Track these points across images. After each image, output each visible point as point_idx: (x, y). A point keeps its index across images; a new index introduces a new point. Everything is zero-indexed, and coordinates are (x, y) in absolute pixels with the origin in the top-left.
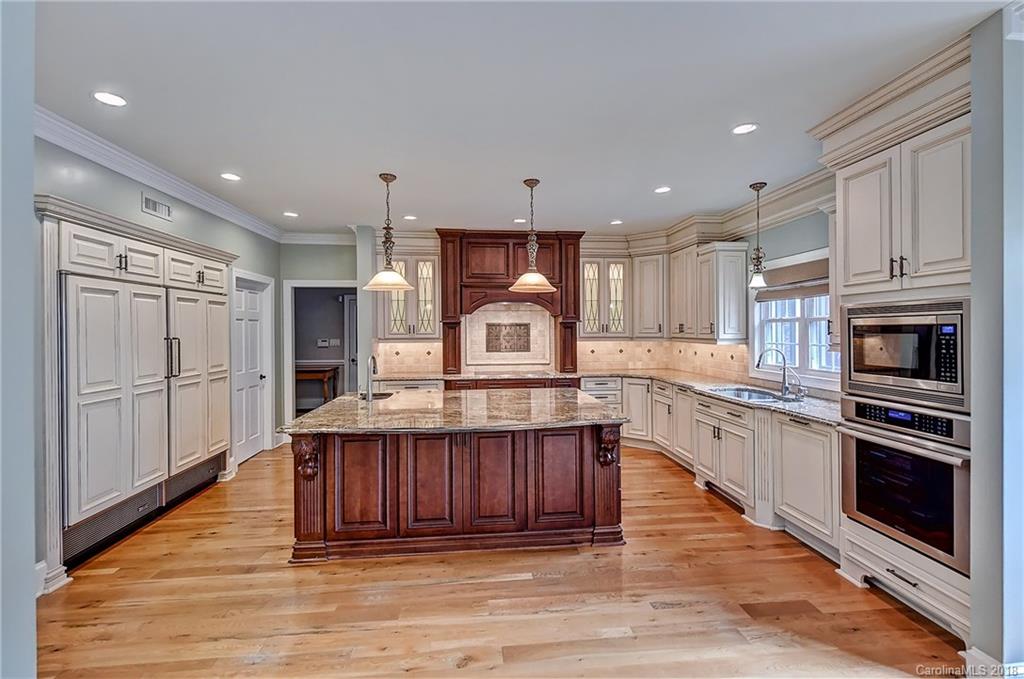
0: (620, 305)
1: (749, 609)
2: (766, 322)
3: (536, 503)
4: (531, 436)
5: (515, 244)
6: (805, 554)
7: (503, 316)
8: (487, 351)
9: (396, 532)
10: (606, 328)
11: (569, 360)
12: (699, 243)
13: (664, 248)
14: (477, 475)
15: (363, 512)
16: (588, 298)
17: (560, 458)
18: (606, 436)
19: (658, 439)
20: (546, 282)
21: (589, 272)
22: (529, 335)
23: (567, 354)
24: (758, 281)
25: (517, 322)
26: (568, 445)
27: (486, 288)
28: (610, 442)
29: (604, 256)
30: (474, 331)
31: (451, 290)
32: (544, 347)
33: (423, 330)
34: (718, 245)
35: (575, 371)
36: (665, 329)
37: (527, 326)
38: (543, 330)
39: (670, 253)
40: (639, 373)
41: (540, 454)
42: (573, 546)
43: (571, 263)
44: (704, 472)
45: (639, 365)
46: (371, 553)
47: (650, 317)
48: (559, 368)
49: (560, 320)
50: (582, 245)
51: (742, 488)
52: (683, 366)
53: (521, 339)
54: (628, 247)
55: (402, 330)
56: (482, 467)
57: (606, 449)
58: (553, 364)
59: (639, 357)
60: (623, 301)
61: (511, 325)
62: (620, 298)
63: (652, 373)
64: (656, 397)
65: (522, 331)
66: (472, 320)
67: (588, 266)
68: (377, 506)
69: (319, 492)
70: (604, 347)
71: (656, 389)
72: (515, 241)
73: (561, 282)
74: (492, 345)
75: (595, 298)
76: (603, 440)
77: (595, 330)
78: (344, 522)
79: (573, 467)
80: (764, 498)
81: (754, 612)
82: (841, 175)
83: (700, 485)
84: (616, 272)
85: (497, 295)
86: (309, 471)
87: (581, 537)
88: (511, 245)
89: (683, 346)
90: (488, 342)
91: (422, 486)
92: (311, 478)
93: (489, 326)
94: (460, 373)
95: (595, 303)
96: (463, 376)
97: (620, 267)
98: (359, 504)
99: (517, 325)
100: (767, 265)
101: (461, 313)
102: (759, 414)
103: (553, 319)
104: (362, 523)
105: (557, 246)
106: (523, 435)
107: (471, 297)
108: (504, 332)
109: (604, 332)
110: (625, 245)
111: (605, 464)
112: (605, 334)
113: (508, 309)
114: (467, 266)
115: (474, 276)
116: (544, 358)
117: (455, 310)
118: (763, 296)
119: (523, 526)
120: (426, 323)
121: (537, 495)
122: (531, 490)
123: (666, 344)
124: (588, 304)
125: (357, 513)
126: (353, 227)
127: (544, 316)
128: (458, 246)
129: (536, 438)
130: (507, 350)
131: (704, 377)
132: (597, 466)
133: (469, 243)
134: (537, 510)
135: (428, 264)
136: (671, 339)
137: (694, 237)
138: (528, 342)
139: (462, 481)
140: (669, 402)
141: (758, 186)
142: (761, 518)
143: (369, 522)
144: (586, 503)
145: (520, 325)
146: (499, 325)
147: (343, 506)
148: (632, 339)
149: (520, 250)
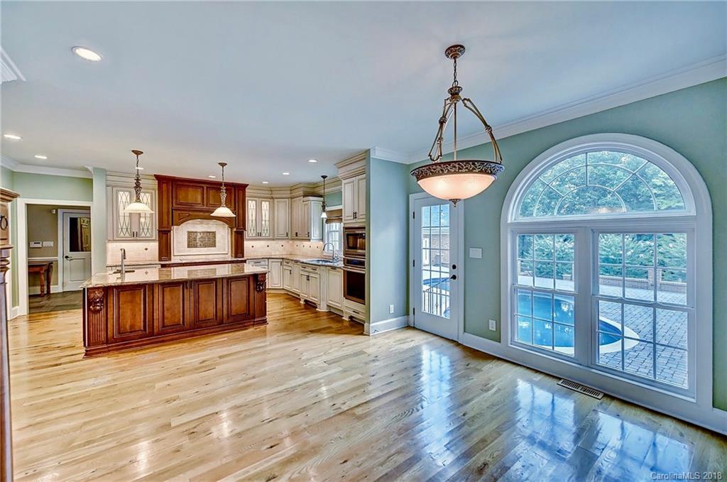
0: (267, 223)
1: (310, 331)
2: (330, 232)
3: (228, 311)
4: (225, 281)
5: (207, 188)
6: (335, 316)
7: (198, 227)
8: (188, 247)
9: (152, 334)
10: (260, 234)
11: (239, 251)
12: (304, 196)
13: (289, 196)
14: (197, 302)
15: (132, 326)
16: (250, 218)
17: (239, 291)
18: (260, 279)
19: (286, 287)
20: (231, 212)
21: (251, 205)
22: (215, 238)
23: (238, 249)
24: (324, 215)
25: (209, 230)
26: (243, 285)
27: (190, 211)
28: (262, 281)
29: (259, 198)
30: (179, 235)
31: (165, 210)
32: (225, 244)
33: (143, 235)
34: (311, 198)
35: (243, 257)
36: (289, 235)
37: (214, 233)
38: (224, 236)
39: (292, 198)
40: (278, 257)
41: (229, 290)
42: (245, 328)
43: (241, 200)
44: (304, 296)
45: (277, 253)
46: (136, 346)
47: (282, 228)
48: (234, 255)
49: (235, 230)
50: (247, 190)
51: (316, 298)
52: (298, 253)
53: (210, 240)
54: (272, 193)
55: (127, 235)
56: (200, 297)
57: (260, 285)
58: (230, 254)
59: (278, 248)
60: (269, 221)
61: (204, 232)
62: (267, 219)
63: (284, 257)
64: (285, 267)
65: (211, 235)
66: (177, 229)
67: (250, 202)
68: (140, 322)
69: (103, 319)
70: (260, 245)
71: (285, 264)
72: (208, 186)
73: (235, 210)
74: (191, 244)
75: (254, 218)
76: (258, 281)
77: (254, 235)
78: (119, 333)
79: (245, 294)
80: (323, 300)
81: (312, 332)
82: (344, 182)
83: (302, 302)
84: (265, 205)
85: (196, 216)
86: (98, 308)
87: (249, 324)
88: (205, 188)
89: (298, 243)
90: (189, 242)
91: (167, 310)
92: (98, 311)
93: (189, 233)
94: (171, 260)
95: (254, 222)
96: (172, 262)
97: (267, 203)
98: (129, 322)
99: (208, 232)
100: (327, 209)
101: (172, 225)
102: (322, 268)
103: (230, 229)
104: (131, 332)
105: (233, 191)
106: (221, 281)
107: (179, 215)
108: (199, 236)
109: (259, 236)
110: (270, 192)
111: (260, 291)
112: (260, 237)
113: (201, 223)
114: (176, 198)
115: (181, 204)
116: (224, 250)
117: (168, 223)
118: (328, 221)
119: (221, 322)
120: (146, 231)
121: (228, 308)
122: (225, 306)
123: (291, 242)
124: (250, 222)
125: (128, 327)
126: (90, 168)
127: (224, 227)
128: (169, 186)
129: (228, 282)
130: (201, 246)
131: (307, 257)
132: (256, 293)
133: (178, 185)
134: (228, 314)
135: (147, 195)
136: (292, 239)
137: (301, 193)
138: (215, 241)
139: (189, 306)
140: (290, 269)
141: (324, 177)
142: (322, 308)
143: (135, 331)
144: (251, 309)
145: (209, 232)
146: (196, 232)
147: (119, 324)
148: (273, 240)
149: (212, 192)
